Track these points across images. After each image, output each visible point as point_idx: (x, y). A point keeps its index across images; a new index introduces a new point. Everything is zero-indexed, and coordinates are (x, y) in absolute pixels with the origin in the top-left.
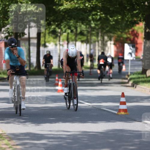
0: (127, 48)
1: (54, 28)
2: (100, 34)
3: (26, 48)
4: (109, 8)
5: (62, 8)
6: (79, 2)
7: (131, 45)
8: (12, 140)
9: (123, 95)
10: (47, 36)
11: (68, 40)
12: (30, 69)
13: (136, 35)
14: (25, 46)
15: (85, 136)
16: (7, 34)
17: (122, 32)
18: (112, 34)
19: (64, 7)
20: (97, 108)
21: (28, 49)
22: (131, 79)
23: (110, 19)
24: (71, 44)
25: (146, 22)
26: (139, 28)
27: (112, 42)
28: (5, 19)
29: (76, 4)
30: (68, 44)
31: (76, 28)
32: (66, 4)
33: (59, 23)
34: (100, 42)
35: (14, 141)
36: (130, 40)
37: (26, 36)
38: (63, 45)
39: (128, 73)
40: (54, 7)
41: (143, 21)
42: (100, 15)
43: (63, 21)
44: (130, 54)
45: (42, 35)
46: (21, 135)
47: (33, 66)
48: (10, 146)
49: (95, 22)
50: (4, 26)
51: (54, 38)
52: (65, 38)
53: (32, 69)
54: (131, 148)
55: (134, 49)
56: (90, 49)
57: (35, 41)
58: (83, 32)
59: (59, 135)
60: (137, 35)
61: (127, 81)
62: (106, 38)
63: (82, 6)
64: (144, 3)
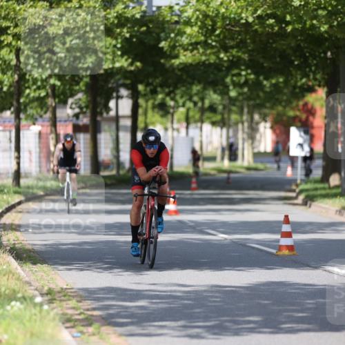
0: (296, 135)
1: (163, 99)
2: (246, 110)
3: (112, 136)
4: (263, 64)
5: (176, 62)
6: (208, 52)
7: (302, 129)
8: (85, 300)
9: (287, 220)
10: (150, 113)
11: (188, 120)
12: (118, 172)
13: (311, 112)
14: (110, 131)
15: (217, 295)
16: (77, 110)
17: (285, 107)
18: (267, 111)
19: (181, 61)
20: (241, 244)
21: (115, 137)
22: (301, 192)
23: (265, 82)
24: (194, 128)
25: (328, 88)
26: (317, 100)
27: (268, 125)
28: (74, 83)
29: (201, 55)
30: (187, 128)
31: (202, 99)
32: (185, 56)
33: (171, 89)
34: (246, 125)
35: (89, 302)
36: (300, 121)
37: (112, 113)
38: (178, 130)
39: (296, 180)
40: (162, 61)
41: (324, 86)
42: (245, 76)
43: (179, 86)
44: (301, 145)
45: (140, 111)
46: (102, 292)
47: (124, 167)
48: (82, 311)
49: (238, 89)
50: (72, 95)
51: (162, 116)
52: (183, 117)
53: (122, 172)
54: (300, 315)
55: (307, 137)
56: (228, 138)
57: (128, 123)
58: (215, 106)
59: (171, 291)
60: (313, 111)
61: (293, 195)
62: (256, 117)
63: (213, 59)
64: (325, 53)
